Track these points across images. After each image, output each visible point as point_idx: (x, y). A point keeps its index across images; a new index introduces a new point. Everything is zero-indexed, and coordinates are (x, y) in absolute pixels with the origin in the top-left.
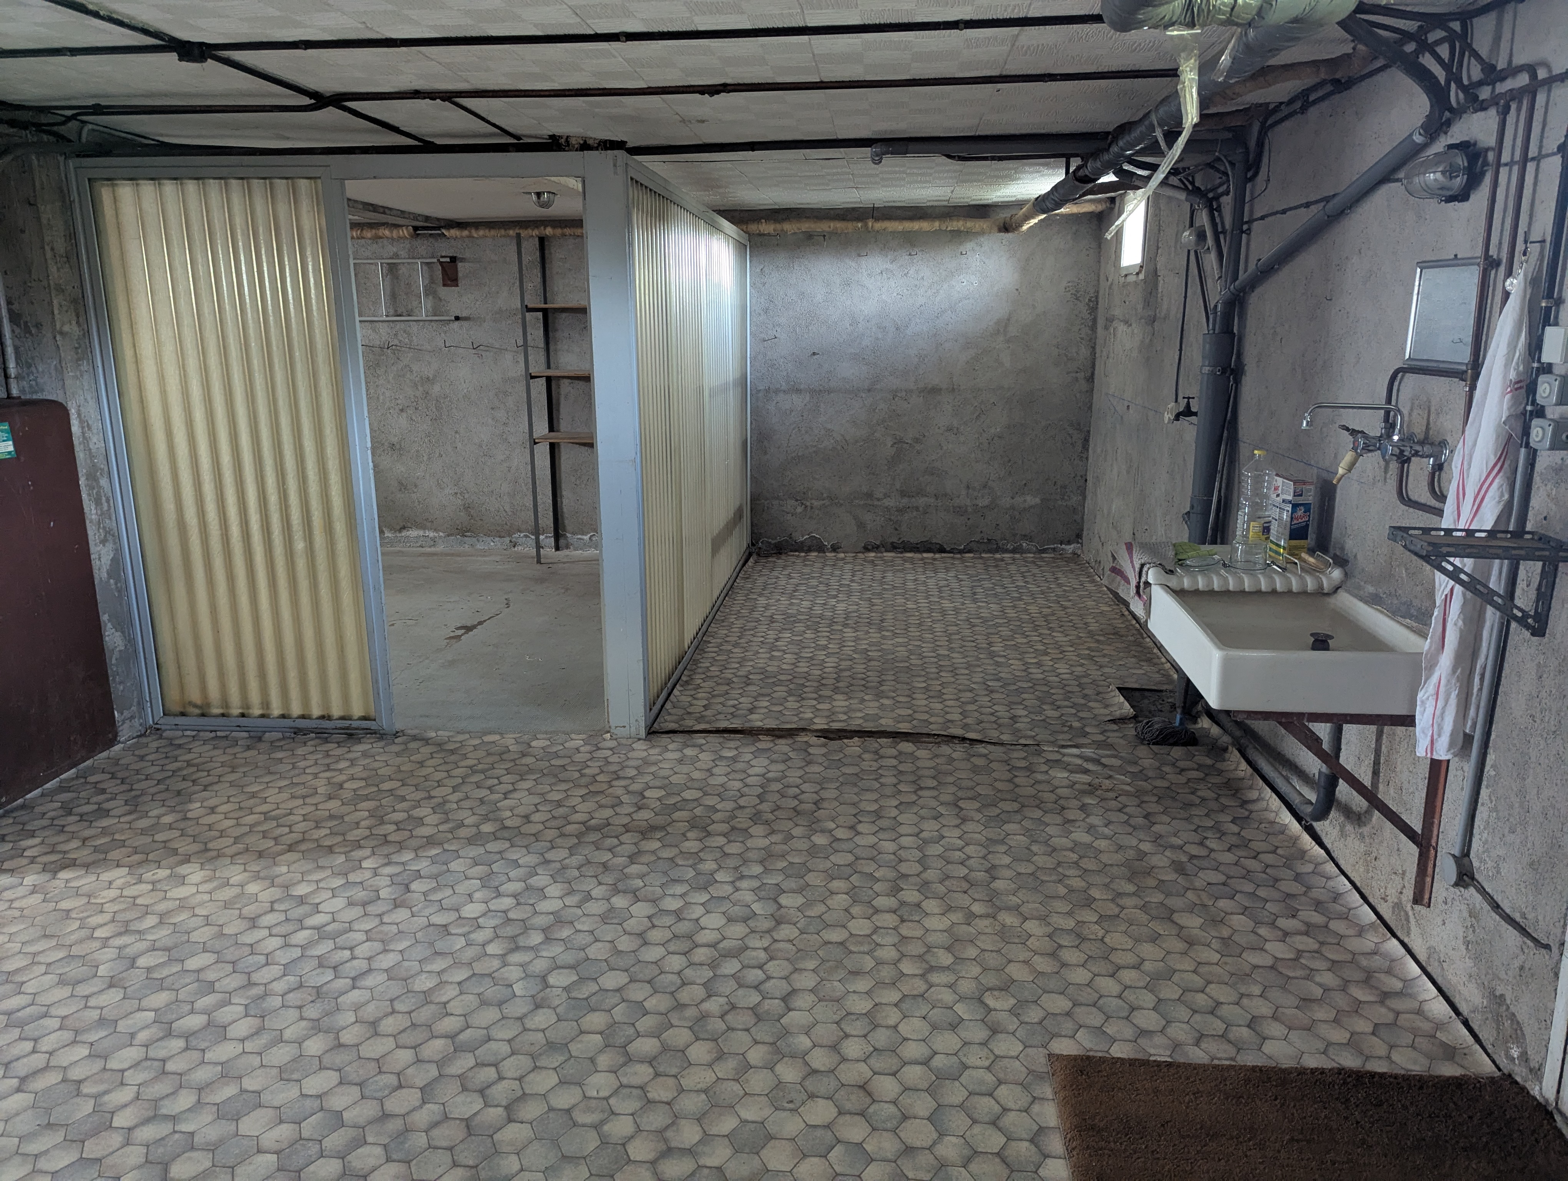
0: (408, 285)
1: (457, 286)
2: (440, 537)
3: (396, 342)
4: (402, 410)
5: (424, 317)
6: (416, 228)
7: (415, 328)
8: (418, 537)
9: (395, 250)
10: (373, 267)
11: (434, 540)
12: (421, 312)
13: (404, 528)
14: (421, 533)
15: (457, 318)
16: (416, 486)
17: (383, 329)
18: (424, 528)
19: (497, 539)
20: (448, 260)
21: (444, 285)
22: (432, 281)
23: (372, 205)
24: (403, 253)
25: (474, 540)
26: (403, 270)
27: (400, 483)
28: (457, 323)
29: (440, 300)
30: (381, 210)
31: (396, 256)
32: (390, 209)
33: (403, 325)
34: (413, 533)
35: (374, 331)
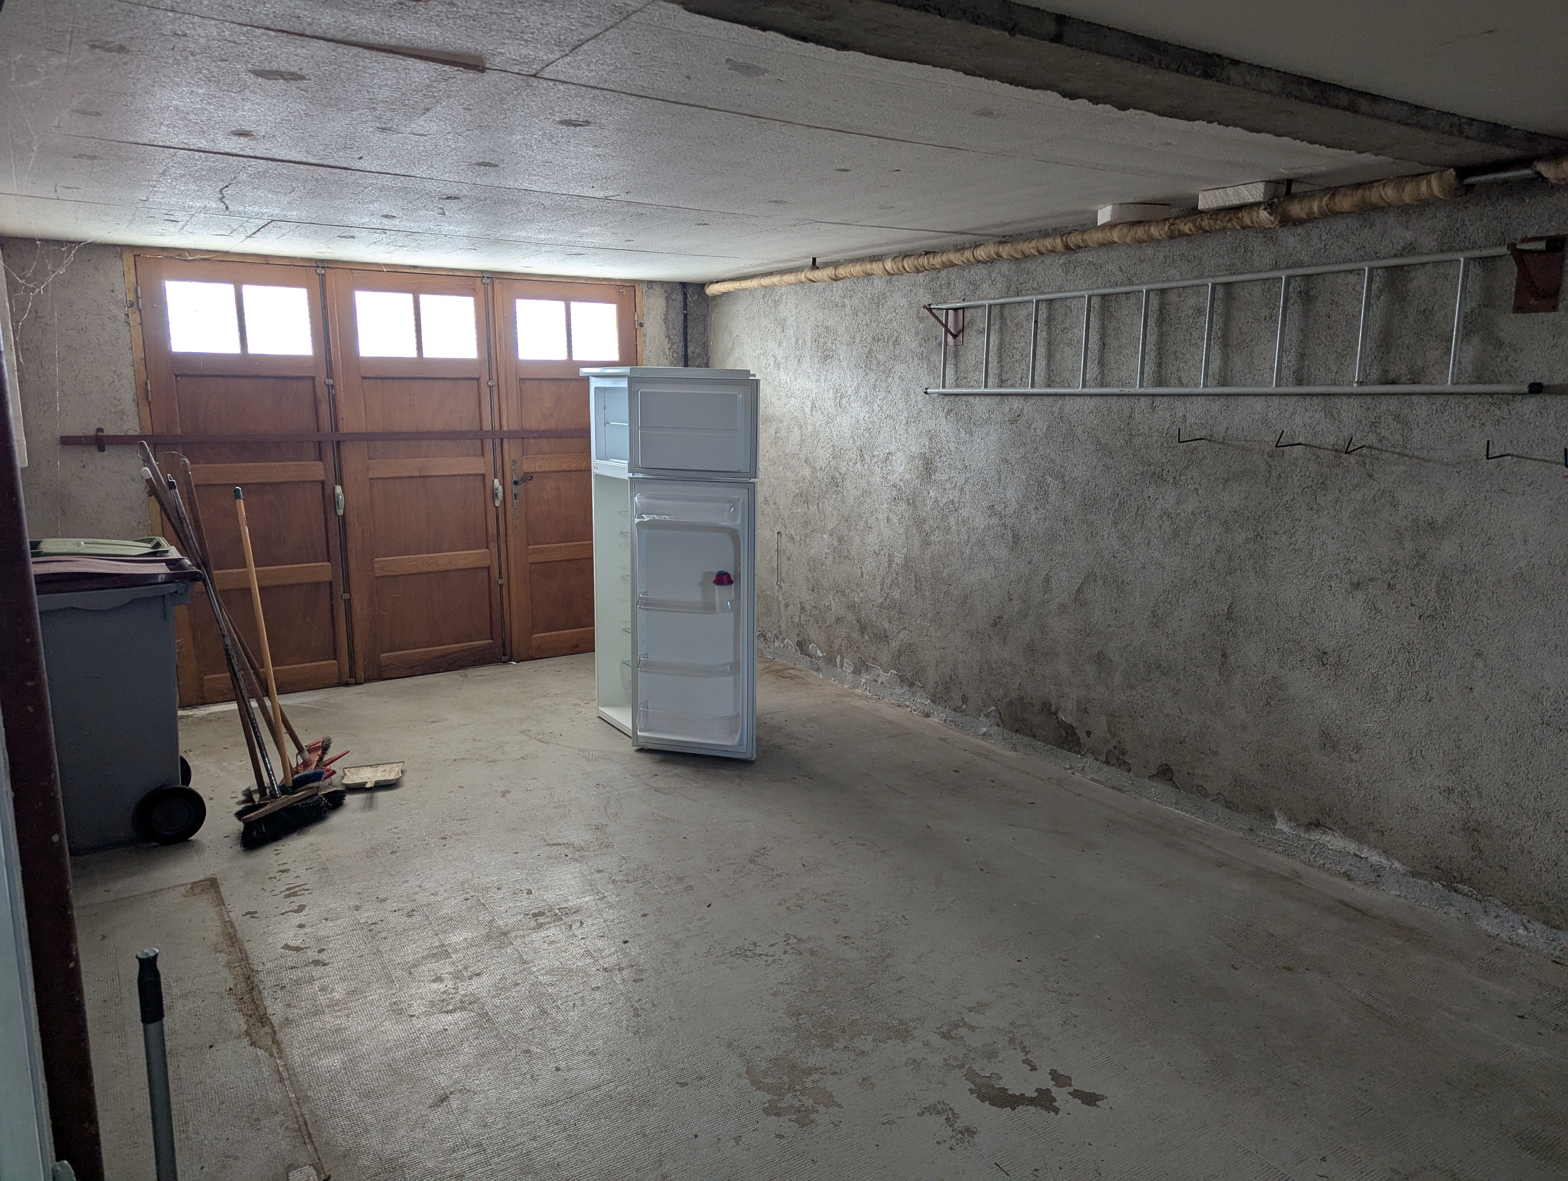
0: (1427, 313)
1: (1554, 308)
2: (1395, 871)
3: (1372, 439)
4: (1357, 586)
5: (1449, 386)
6: (1464, 171)
7: (1422, 409)
8: (1342, 853)
9: (1408, 235)
10: (1352, 279)
11: (1378, 872)
12: (1443, 373)
13: (1317, 825)
14: (1352, 847)
15: (1536, 389)
16: (1358, 748)
17: (1349, 411)
18: (1361, 839)
19: (1537, 926)
20: (1541, 246)
21: (1519, 309)
22: (1488, 301)
23: (1314, 83)
24: (1428, 242)
25: (1476, 905)
26: (1419, 281)
27: (1325, 734)
28: (1533, 403)
29: (1500, 344)
30: (1344, 100)
31: (1410, 249)
32: (1374, 98)
33: (1393, 404)
34: (1335, 842)
35: (1329, 414)
